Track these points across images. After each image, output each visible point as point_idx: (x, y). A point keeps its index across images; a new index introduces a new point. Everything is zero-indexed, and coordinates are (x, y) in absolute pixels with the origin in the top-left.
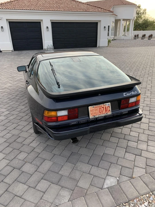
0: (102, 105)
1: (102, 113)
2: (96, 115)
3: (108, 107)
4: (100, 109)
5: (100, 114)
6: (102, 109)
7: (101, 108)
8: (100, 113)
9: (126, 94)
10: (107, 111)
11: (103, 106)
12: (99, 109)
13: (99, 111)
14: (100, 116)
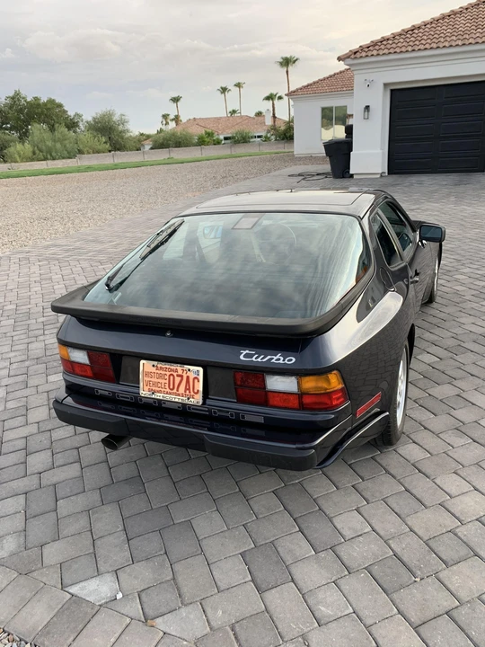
0: (179, 368)
1: (175, 391)
2: (158, 392)
3: (196, 381)
4: (172, 377)
5: (170, 394)
6: (178, 380)
7: (175, 374)
8: (168, 390)
9: (251, 356)
10: (189, 389)
11: (180, 372)
12: (167, 377)
13: (167, 381)
14: (168, 397)
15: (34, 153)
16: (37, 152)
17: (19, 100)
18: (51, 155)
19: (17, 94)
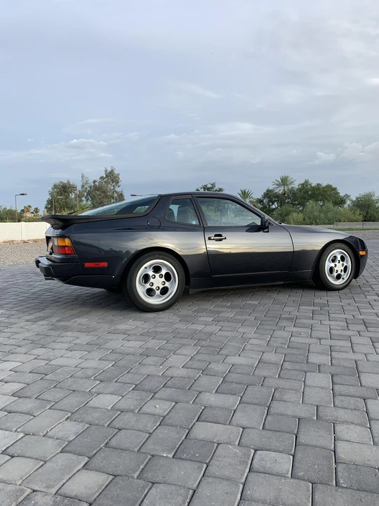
15: (304, 220)
16: (307, 219)
17: (307, 186)
18: (316, 222)
19: (306, 182)
